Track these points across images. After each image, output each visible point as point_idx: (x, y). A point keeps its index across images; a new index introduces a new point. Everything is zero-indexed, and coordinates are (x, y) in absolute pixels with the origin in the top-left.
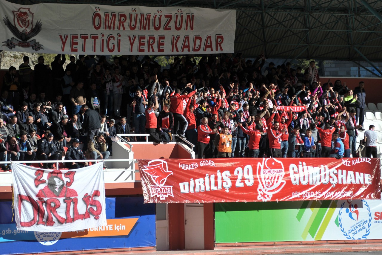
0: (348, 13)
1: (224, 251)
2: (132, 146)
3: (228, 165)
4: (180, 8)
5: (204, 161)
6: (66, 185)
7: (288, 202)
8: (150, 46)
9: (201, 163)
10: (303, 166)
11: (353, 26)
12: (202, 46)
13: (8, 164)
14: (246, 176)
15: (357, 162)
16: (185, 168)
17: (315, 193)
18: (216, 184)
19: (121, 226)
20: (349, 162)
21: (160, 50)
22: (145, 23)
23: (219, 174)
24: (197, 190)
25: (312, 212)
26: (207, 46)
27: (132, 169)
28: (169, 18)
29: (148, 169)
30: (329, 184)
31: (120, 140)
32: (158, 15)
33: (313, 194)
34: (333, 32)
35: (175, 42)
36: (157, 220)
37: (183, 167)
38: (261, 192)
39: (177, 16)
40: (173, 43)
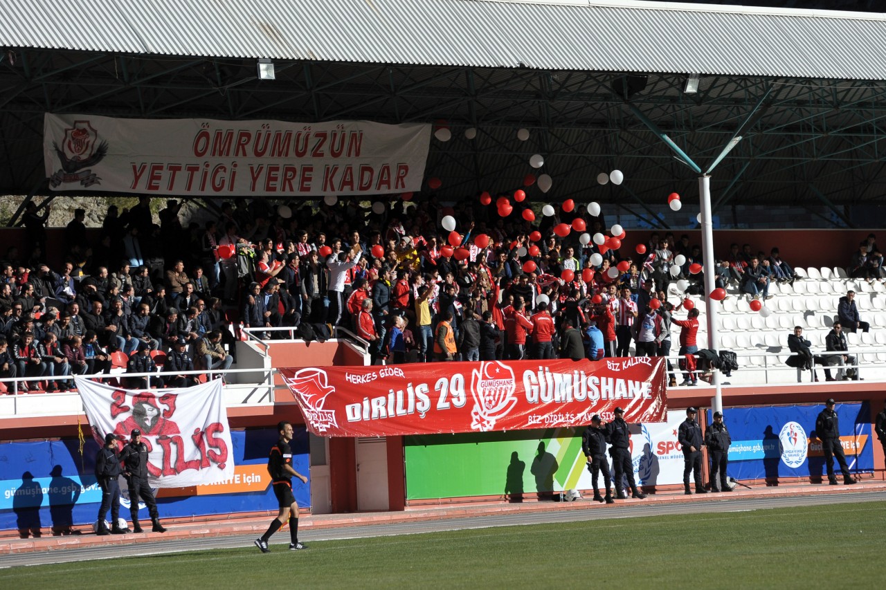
0: (606, 127)
1: (421, 512)
2: (269, 347)
3: (425, 373)
4: (340, 123)
5: (386, 370)
6: (164, 415)
7: (521, 430)
8: (287, 182)
9: (382, 372)
10: (544, 373)
11: (617, 145)
12: (375, 182)
13: (68, 380)
14: (453, 392)
15: (629, 364)
16: (355, 381)
17: (564, 416)
18: (405, 406)
19: (253, 477)
20: (618, 364)
21: (303, 189)
22: (281, 146)
23: (410, 390)
24: (375, 415)
25: (560, 446)
26: (381, 182)
27: (270, 383)
28: (322, 138)
29: (295, 384)
30: (588, 402)
31: (249, 337)
32: (304, 134)
33: (561, 417)
34: (584, 157)
35: (329, 176)
36: (312, 465)
37: (351, 378)
38: (478, 417)
39: (335, 135)
40: (327, 177)
